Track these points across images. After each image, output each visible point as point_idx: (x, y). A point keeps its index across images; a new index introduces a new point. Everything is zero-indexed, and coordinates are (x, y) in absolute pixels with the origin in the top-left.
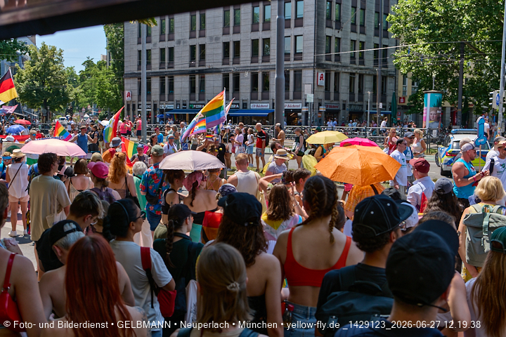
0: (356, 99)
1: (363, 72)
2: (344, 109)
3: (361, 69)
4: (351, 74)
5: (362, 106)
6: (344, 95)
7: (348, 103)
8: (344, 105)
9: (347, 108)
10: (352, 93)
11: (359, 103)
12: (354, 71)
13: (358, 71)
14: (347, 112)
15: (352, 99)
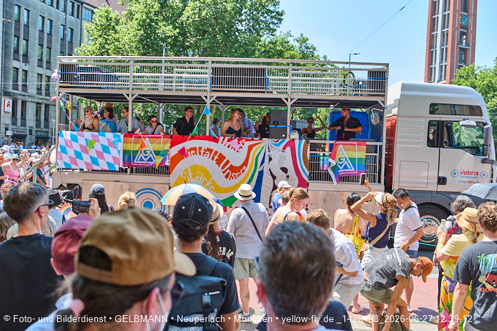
0: (42, 126)
1: (49, 103)
2: (31, 134)
3: (46, 99)
4: (37, 103)
5: (48, 132)
6: (31, 122)
7: (34, 129)
8: (31, 131)
9: (34, 133)
10: (38, 121)
11: (45, 130)
12: (40, 101)
13: (44, 102)
14: (34, 137)
15: (38, 125)
